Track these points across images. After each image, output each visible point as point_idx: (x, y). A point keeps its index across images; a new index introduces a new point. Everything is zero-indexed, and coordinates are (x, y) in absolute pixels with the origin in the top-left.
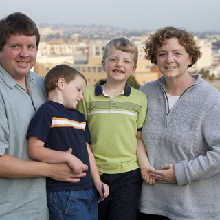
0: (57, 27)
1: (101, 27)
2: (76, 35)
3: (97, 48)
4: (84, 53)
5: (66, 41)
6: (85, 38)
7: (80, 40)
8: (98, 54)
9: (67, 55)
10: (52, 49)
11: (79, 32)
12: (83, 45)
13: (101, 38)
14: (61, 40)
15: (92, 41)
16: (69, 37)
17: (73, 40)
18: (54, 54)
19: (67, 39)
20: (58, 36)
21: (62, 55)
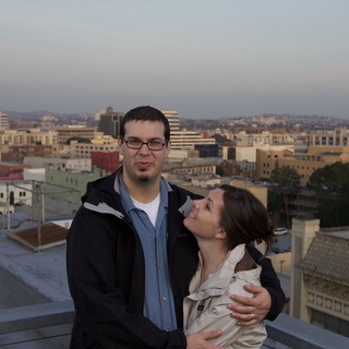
0: (280, 117)
1: (322, 117)
2: (298, 125)
3: (317, 138)
4: (304, 143)
5: (288, 131)
6: (306, 128)
7: (301, 130)
8: (317, 143)
9: (288, 144)
10: (275, 138)
11: (301, 123)
12: (304, 134)
13: (322, 129)
14: (283, 130)
15: (312, 131)
16: (291, 127)
17: (295, 130)
18: (276, 143)
19: (289, 128)
20: (281, 126)
21: (284, 144)
